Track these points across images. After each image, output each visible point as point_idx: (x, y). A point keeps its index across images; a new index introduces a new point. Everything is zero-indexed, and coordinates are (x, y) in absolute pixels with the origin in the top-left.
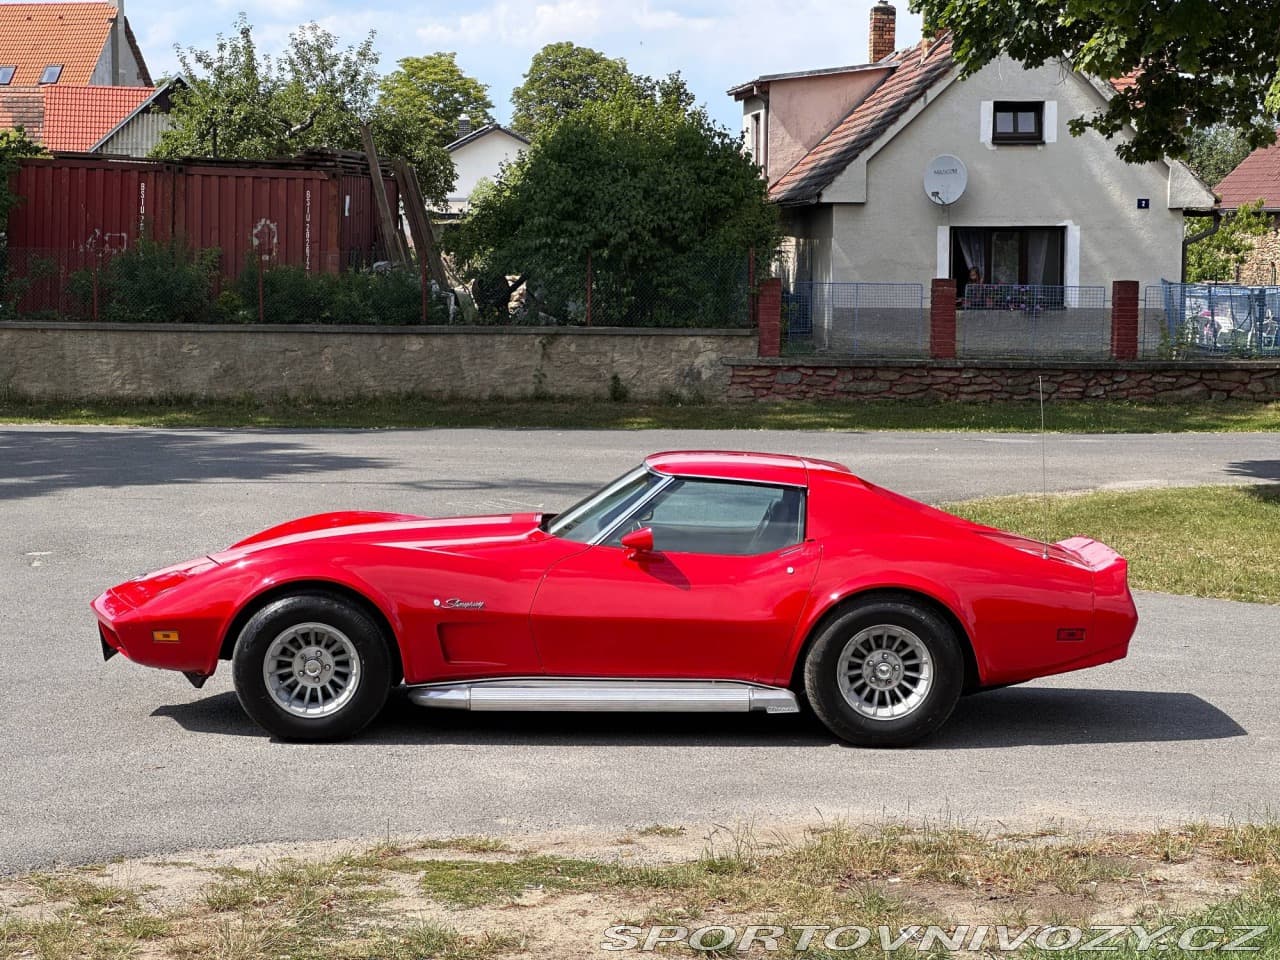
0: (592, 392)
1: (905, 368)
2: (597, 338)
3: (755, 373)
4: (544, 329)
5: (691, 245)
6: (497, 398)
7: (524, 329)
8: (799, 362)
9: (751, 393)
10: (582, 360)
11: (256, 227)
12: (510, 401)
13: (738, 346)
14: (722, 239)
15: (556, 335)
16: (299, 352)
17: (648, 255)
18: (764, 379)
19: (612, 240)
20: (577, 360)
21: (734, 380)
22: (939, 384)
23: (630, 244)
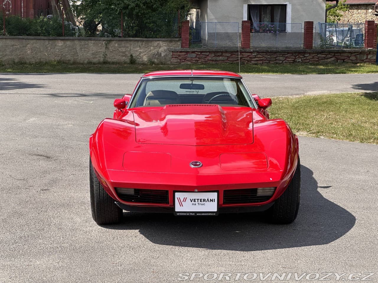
0: (123, 61)
1: (233, 52)
2: (124, 42)
3: (180, 54)
4: (105, 38)
5: (158, 9)
6: (90, 63)
7: (100, 38)
8: (196, 50)
9: (179, 61)
10: (120, 49)
11: (4, 2)
12: (94, 64)
13: (175, 44)
14: (168, 7)
15: (110, 41)
16: (19, 46)
17: (142, 12)
18: (183, 56)
19: (129, 6)
20: (118, 49)
21: (173, 56)
22: (244, 57)
23: (136, 8)
